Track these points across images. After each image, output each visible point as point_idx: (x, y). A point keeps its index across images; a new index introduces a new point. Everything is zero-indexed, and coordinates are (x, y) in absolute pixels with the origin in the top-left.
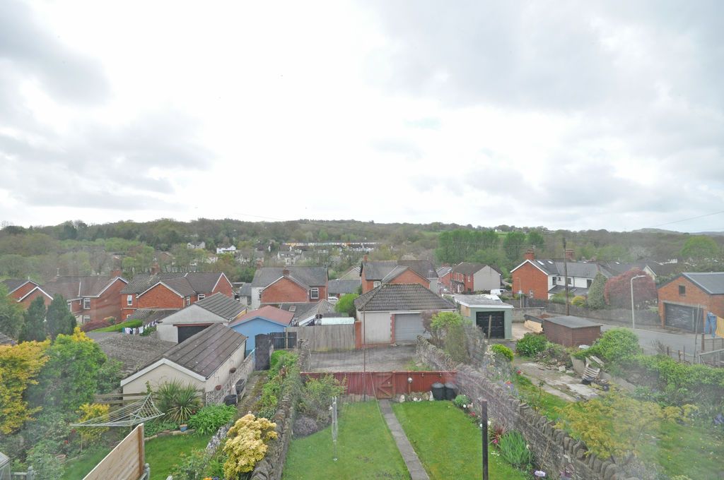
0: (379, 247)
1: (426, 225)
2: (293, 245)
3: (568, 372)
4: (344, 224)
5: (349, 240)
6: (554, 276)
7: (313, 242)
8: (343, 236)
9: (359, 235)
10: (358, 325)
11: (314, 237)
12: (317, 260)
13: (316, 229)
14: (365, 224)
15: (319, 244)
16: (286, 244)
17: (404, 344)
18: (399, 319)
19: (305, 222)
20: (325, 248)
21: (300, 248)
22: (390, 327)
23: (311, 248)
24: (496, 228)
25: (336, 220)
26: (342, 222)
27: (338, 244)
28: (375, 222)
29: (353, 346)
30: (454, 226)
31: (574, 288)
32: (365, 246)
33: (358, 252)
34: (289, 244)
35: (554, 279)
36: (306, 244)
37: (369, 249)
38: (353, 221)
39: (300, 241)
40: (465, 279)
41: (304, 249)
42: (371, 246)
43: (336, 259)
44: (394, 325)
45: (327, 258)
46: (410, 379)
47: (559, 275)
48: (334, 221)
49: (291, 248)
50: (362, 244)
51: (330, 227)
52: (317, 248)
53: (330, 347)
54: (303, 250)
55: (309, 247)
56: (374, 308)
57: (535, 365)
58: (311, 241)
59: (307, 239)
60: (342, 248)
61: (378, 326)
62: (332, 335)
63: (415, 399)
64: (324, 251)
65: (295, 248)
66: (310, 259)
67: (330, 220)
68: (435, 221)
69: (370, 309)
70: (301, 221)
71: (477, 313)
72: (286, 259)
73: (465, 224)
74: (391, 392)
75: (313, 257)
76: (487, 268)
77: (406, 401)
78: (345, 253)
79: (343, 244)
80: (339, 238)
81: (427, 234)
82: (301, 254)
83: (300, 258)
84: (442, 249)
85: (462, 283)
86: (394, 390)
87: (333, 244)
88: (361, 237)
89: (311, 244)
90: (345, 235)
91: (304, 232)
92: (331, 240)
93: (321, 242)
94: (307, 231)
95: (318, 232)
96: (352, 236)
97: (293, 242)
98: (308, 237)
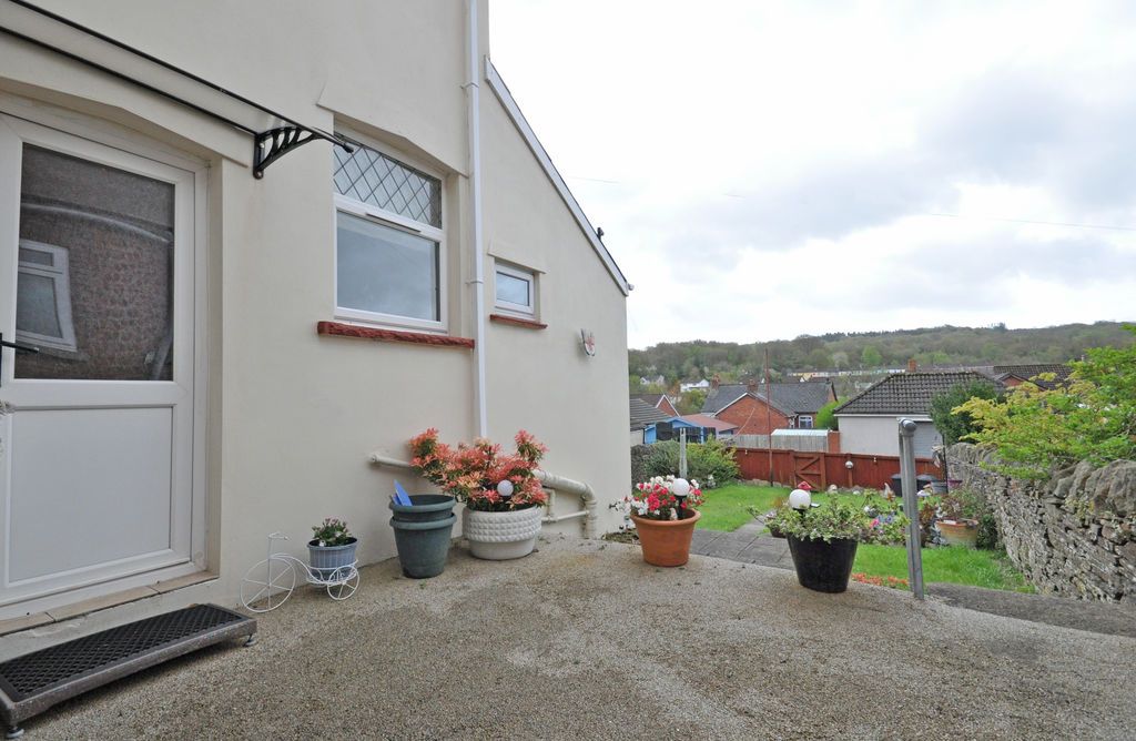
2: (807, 376)
4: (927, 336)
7: (847, 369)
8: (918, 357)
9: (961, 353)
10: (835, 438)
11: (850, 360)
13: (858, 347)
15: (857, 373)
16: (795, 375)
20: (869, 379)
21: (819, 380)
23: (842, 380)
25: (905, 329)
26: (921, 331)
34: (800, 374)
36: (833, 374)
39: (821, 369)
46: (849, 463)
48: (901, 332)
49: (802, 381)
51: (887, 343)
55: (837, 378)
58: (843, 368)
59: (837, 366)
63: (856, 494)
70: (829, 337)
74: (818, 481)
77: (838, 493)
80: (907, 361)
86: (824, 481)
87: (892, 371)
88: (963, 358)
89: (844, 373)
90: (924, 356)
91: (831, 353)
92: (889, 364)
93: (865, 369)
94: (837, 350)
95: (860, 352)
96: (939, 354)
97: (808, 371)
98: (837, 362)
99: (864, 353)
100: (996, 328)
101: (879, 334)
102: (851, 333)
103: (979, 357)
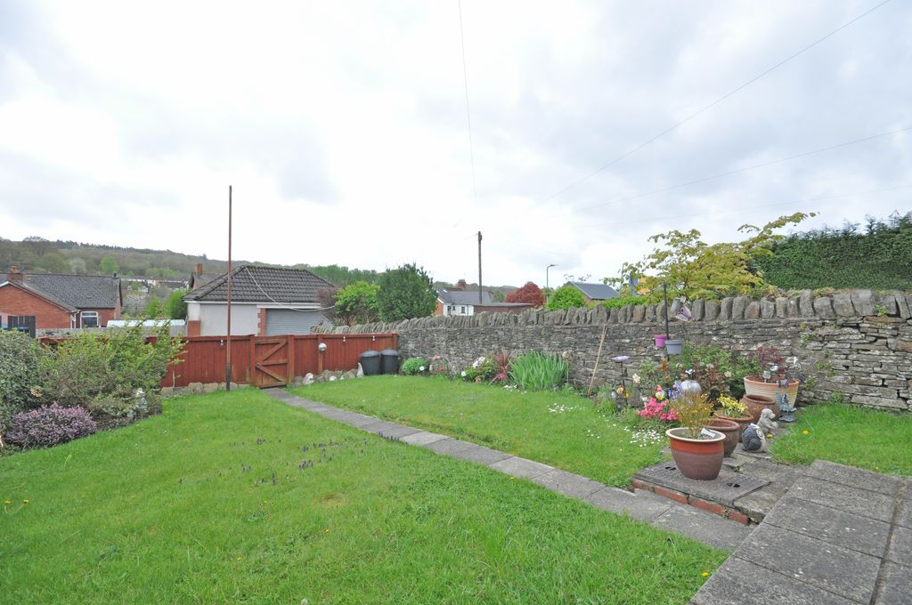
4: (152, 255)
5: (161, 275)
6: (449, 305)
8: (148, 270)
9: (182, 271)
13: (94, 257)
14: (191, 257)
18: (275, 315)
19: (70, 245)
26: (147, 251)
27: (139, 281)
35: (449, 309)
38: (169, 253)
46: (322, 346)
47: (453, 304)
48: (132, 250)
60: (148, 287)
63: (331, 379)
67: (123, 246)
68: (301, 263)
70: (59, 244)
79: (150, 282)
80: (141, 273)
86: (291, 369)
90: (154, 271)
91: (66, 259)
94: (73, 256)
95: (98, 261)
98: (74, 267)
99: (102, 262)
100: (201, 257)
101: (112, 248)
102: (85, 243)
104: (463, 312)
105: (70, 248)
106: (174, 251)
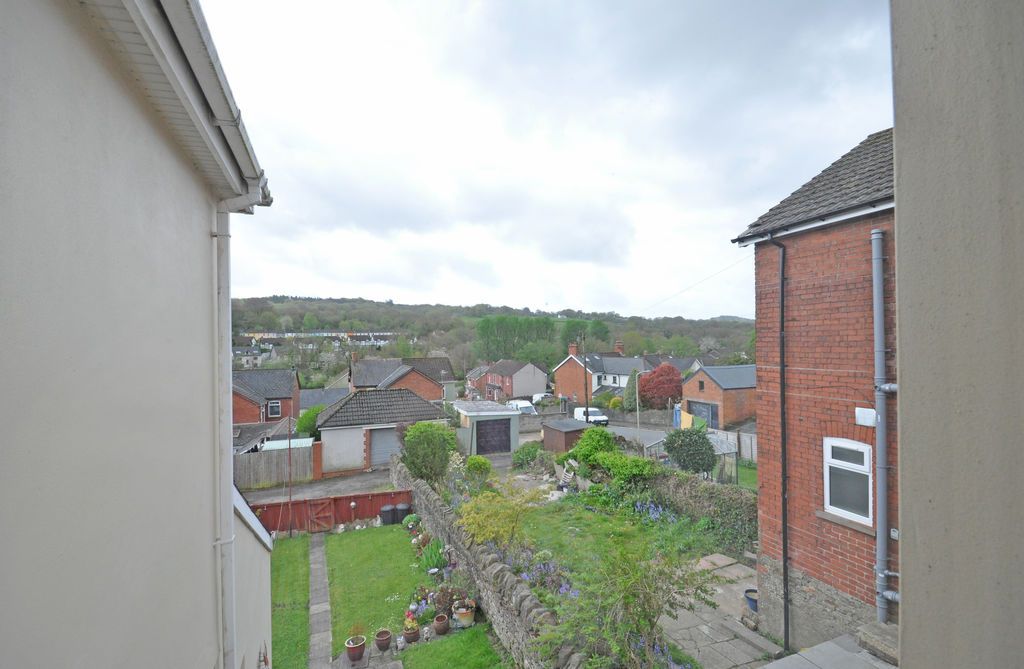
0: (395, 338)
1: (468, 308)
2: (258, 336)
3: (551, 480)
4: (347, 304)
5: (351, 328)
6: (600, 374)
7: (291, 331)
8: (343, 323)
9: (369, 321)
10: (317, 449)
11: (294, 323)
12: (298, 359)
13: (300, 311)
14: (379, 304)
15: (302, 335)
16: (246, 335)
17: (383, 468)
18: (376, 436)
20: (310, 341)
21: (269, 341)
22: (364, 447)
23: (289, 341)
24: (559, 313)
25: (334, 297)
26: (343, 300)
27: (334, 335)
28: (395, 303)
29: (310, 477)
30: (506, 309)
31: (619, 388)
32: (376, 338)
33: (364, 347)
34: (251, 335)
35: (599, 378)
36: (281, 335)
37: (382, 343)
38: (361, 301)
39: (270, 330)
40: (502, 382)
41: (277, 343)
42: (384, 338)
43: (328, 357)
44: (369, 445)
45: (314, 356)
46: (353, 504)
47: (604, 373)
48: (330, 300)
49: (253, 341)
50: (371, 334)
51: (321, 309)
52: (298, 340)
53: (274, 481)
54: (274, 345)
55: (283, 339)
56: (339, 423)
57: (524, 477)
58: (289, 330)
59: (284, 328)
60: (340, 340)
61: (344, 447)
62: (277, 464)
63: (357, 528)
64: (310, 346)
65: (263, 341)
66: (286, 359)
67: (324, 297)
69: (335, 424)
70: (275, 299)
71: (478, 422)
72: (244, 360)
73: (520, 307)
74: (328, 523)
75: (290, 354)
76: (530, 367)
77: (346, 531)
78: (344, 347)
79: (342, 334)
80: (335, 326)
81: (466, 320)
82: (270, 351)
83: (269, 358)
84: (481, 342)
85: (499, 388)
86: (333, 521)
87: (325, 335)
88: (370, 325)
89: (290, 334)
90: (346, 322)
91: (278, 316)
92: (323, 328)
93: (306, 331)
94: (283, 312)
95: (302, 317)
96: (356, 322)
97: (258, 332)
98: (284, 324)
99: (304, 317)
101: (315, 300)
102: (293, 296)
103: (379, 325)
104: (615, 382)
105: (283, 302)
106: (365, 299)
